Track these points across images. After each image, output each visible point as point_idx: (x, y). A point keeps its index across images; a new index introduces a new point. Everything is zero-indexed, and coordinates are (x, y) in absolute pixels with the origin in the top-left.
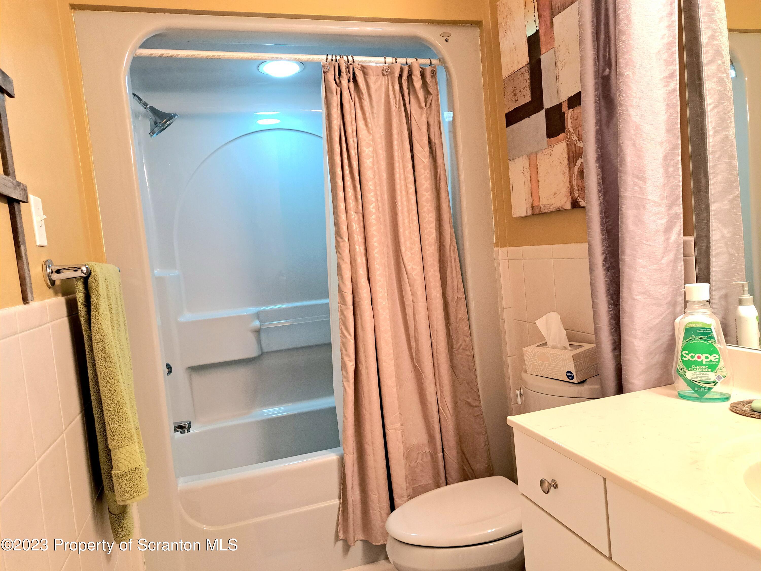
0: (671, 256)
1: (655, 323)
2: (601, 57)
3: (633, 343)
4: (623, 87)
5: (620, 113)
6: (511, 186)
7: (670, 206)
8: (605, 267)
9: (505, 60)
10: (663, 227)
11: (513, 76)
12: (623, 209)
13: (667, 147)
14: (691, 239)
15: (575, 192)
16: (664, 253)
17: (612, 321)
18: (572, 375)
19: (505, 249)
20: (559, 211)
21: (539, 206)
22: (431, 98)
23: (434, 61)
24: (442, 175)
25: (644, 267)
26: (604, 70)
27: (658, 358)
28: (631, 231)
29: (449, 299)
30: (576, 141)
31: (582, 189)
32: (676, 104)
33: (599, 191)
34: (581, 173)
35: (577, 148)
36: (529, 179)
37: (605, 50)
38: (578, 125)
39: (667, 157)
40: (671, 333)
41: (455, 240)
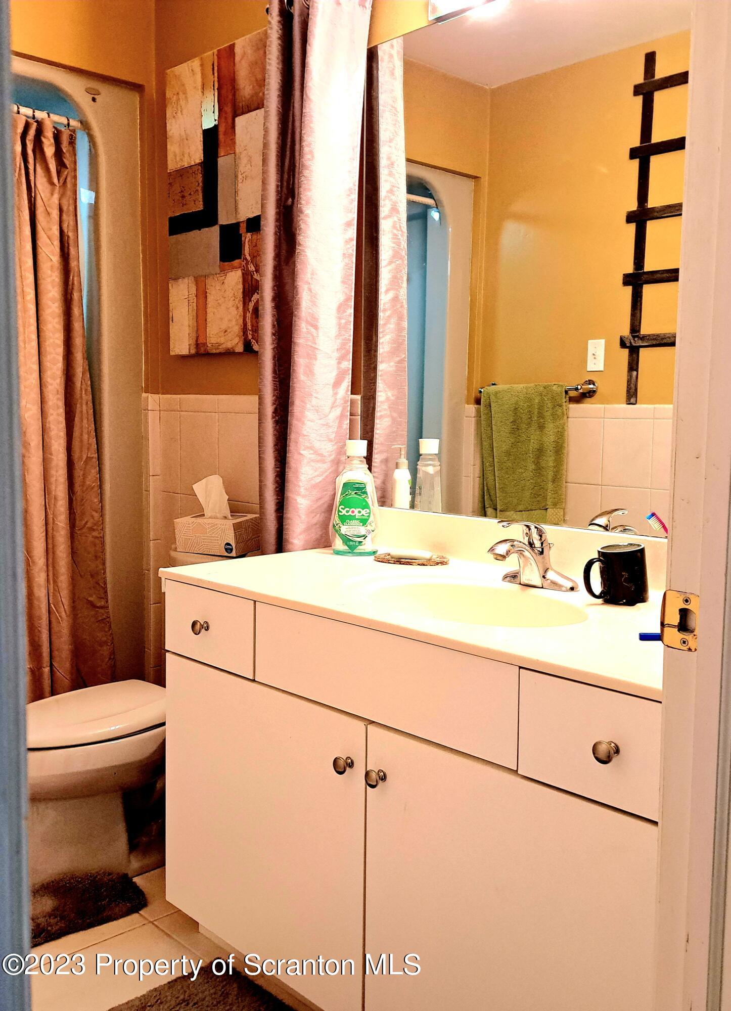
0: (338, 412)
1: (318, 481)
2: (285, 184)
3: (296, 500)
4: (303, 226)
5: (298, 253)
6: (171, 314)
7: (341, 359)
8: (274, 419)
9: (172, 148)
10: (332, 381)
11: (182, 173)
12: (295, 356)
13: (341, 298)
14: (358, 397)
15: (248, 333)
16: (332, 408)
17: (278, 479)
18: (230, 547)
19: (156, 396)
20: (229, 354)
21: (205, 344)
22: (66, 173)
23: (73, 123)
24: (76, 283)
25: (312, 421)
26: (287, 199)
27: (319, 518)
28: (302, 381)
29: (76, 455)
30: (253, 272)
31: (256, 329)
32: (352, 255)
33: (274, 334)
34: (256, 312)
35: (253, 280)
36: (195, 308)
37: (289, 177)
38: (256, 255)
39: (341, 308)
40: (332, 493)
41: (89, 376)
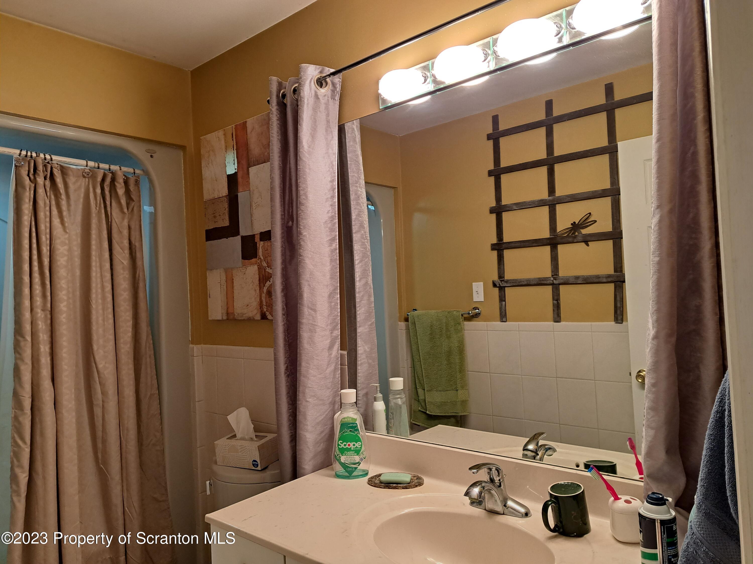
0: (332, 367)
1: (321, 419)
2: (286, 212)
3: (305, 436)
4: (302, 243)
5: (299, 261)
6: (208, 292)
7: (332, 331)
8: (286, 375)
9: (206, 186)
10: (328, 346)
11: (214, 201)
12: (301, 332)
13: (331, 288)
14: (345, 353)
15: (264, 307)
16: (328, 365)
17: (290, 418)
18: (257, 463)
19: (199, 346)
20: (250, 320)
21: (233, 313)
22: (133, 204)
23: (137, 171)
24: (141, 276)
25: (314, 376)
26: (288, 222)
27: (322, 446)
28: (306, 348)
29: (142, 395)
30: (266, 267)
31: (270, 306)
32: (336, 259)
33: (284, 315)
34: (270, 293)
35: (266, 272)
36: (225, 288)
37: (289, 207)
38: (269, 255)
39: (331, 296)
40: (331, 426)
41: (151, 337)
